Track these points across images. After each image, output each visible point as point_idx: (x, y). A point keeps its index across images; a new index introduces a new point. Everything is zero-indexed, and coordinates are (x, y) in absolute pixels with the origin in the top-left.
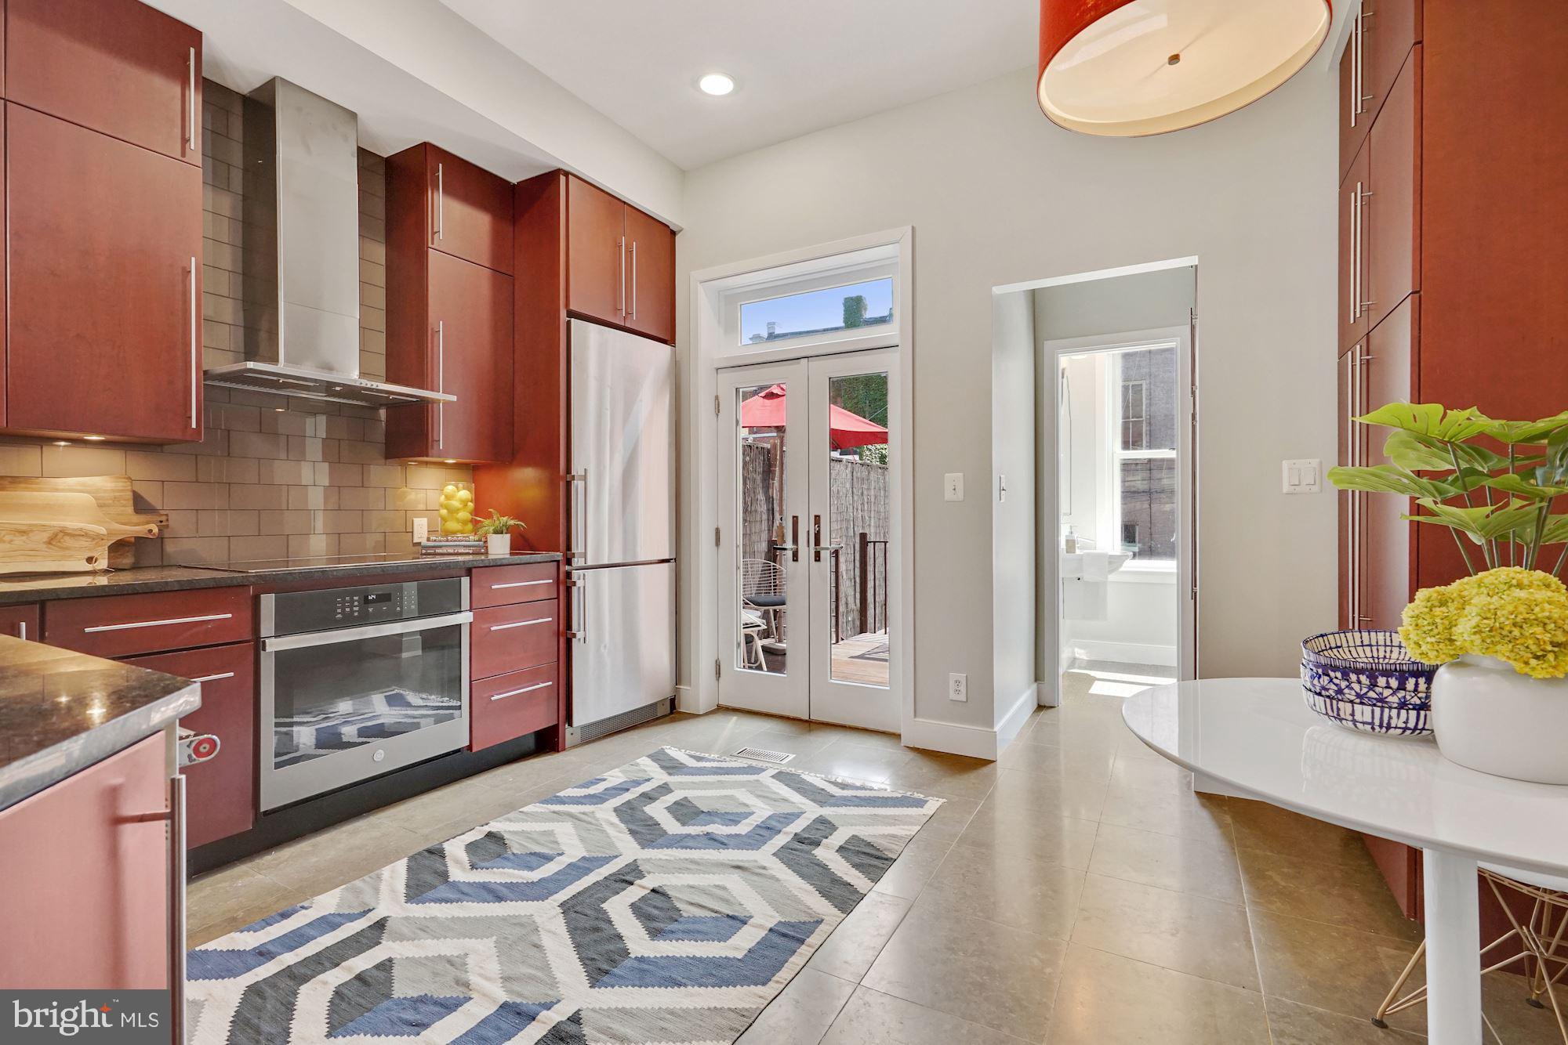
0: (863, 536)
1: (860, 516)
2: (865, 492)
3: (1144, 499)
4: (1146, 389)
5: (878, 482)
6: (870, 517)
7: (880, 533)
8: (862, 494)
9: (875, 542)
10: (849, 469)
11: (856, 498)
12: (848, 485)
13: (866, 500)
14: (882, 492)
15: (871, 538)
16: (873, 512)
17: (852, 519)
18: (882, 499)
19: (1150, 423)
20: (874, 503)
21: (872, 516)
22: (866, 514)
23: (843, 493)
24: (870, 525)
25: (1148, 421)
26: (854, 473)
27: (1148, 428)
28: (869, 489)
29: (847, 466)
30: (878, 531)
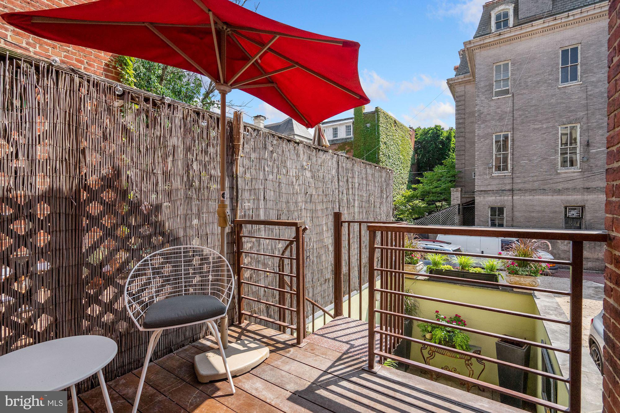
0: (337, 216)
1: (345, 199)
2: (350, 180)
3: (509, 194)
4: (511, 137)
5: (361, 173)
6: (354, 200)
7: (362, 212)
8: (347, 181)
9: (349, 222)
10: (335, 159)
11: (341, 183)
12: (334, 172)
13: (350, 186)
14: (365, 182)
15: (345, 217)
16: (357, 196)
17: (337, 200)
18: (364, 186)
19: (513, 154)
20: (358, 189)
21: (356, 199)
22: (351, 197)
23: (329, 179)
24: (354, 206)
25: (512, 153)
26: (340, 163)
27: (512, 157)
28: (353, 177)
29: (333, 156)
30: (361, 211)
